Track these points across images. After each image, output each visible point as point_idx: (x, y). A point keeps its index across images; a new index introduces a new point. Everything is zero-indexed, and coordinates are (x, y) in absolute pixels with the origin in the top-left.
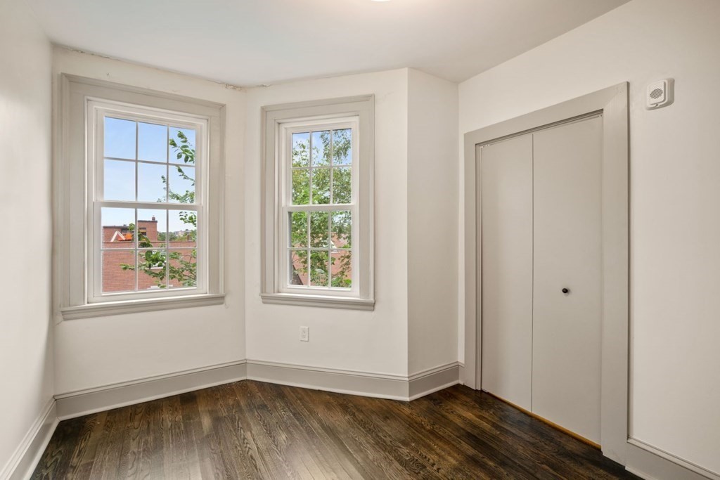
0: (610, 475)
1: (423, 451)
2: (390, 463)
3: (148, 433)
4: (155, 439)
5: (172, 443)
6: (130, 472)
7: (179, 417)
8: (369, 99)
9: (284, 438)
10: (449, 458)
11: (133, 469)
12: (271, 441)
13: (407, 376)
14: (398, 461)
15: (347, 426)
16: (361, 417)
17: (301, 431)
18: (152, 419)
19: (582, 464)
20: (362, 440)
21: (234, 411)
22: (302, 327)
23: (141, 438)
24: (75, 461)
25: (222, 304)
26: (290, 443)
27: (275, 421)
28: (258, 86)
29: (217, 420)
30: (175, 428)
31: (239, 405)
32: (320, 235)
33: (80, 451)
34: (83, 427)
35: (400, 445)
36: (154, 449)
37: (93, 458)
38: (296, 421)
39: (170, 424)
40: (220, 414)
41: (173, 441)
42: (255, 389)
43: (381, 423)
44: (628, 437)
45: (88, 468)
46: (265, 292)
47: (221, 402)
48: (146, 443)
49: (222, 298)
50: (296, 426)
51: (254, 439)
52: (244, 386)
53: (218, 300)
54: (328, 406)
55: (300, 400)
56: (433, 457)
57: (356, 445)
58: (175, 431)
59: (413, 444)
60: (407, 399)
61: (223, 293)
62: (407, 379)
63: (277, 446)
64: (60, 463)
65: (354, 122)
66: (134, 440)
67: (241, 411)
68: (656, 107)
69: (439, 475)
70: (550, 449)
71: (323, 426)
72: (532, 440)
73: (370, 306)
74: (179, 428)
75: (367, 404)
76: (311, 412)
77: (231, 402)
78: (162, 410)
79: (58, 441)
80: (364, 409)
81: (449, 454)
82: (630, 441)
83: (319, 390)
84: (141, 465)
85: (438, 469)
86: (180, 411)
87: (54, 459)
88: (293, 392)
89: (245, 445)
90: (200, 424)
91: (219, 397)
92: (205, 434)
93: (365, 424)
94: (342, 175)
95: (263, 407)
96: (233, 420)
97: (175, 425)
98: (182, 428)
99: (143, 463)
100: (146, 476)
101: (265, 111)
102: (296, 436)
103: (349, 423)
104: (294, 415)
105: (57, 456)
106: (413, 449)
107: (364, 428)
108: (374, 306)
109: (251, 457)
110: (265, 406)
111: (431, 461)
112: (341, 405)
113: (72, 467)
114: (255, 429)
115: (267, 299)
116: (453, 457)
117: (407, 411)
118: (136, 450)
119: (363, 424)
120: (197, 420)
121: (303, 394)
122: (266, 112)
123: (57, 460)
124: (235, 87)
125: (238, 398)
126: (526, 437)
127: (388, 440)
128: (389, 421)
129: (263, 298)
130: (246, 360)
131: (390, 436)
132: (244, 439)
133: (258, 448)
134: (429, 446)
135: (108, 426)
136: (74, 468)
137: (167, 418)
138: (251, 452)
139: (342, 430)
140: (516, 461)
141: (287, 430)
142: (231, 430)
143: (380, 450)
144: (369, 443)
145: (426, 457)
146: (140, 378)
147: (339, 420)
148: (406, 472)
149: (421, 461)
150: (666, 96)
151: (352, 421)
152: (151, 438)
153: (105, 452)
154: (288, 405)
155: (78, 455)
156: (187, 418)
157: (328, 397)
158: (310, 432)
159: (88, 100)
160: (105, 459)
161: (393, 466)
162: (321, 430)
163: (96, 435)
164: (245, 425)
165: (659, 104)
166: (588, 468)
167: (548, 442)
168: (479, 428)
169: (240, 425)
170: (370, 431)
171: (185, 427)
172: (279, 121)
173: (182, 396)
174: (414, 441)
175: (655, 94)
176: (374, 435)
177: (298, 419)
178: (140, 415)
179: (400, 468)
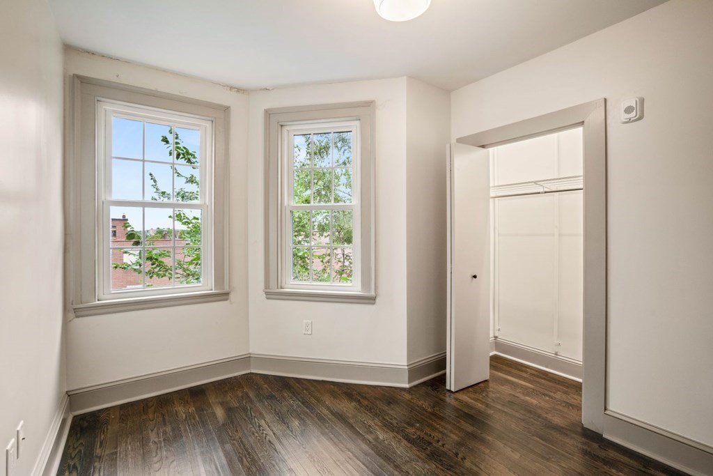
0: (590, 442)
1: (428, 430)
2: (399, 441)
3: (165, 425)
4: (173, 430)
5: (190, 432)
6: (155, 459)
7: (192, 409)
8: (369, 104)
9: (297, 424)
10: (452, 435)
11: (158, 457)
12: (285, 427)
13: (406, 364)
14: (406, 440)
15: (354, 412)
16: (366, 403)
17: (312, 417)
18: (165, 410)
19: (567, 435)
20: (370, 422)
21: (244, 402)
22: (305, 321)
23: (158, 429)
24: (98, 451)
25: (226, 300)
26: (304, 428)
27: (285, 409)
28: (261, 90)
29: (229, 411)
30: (190, 419)
31: (248, 397)
32: (302, 233)
33: (101, 443)
34: (98, 421)
35: (406, 426)
36: (174, 439)
37: (116, 448)
38: (305, 409)
39: (184, 416)
40: (231, 405)
41: (190, 429)
42: (261, 382)
43: (386, 408)
44: (605, 409)
45: (113, 458)
46: (269, 288)
47: (230, 394)
48: (165, 433)
49: (227, 294)
50: (307, 413)
51: (269, 426)
52: (249, 379)
53: (223, 296)
54: (334, 395)
55: (306, 390)
56: (437, 435)
57: (366, 427)
58: (191, 422)
59: (418, 425)
60: (407, 386)
61: (228, 290)
62: (406, 367)
63: (292, 431)
64: (85, 454)
65: (355, 126)
66: (152, 431)
67: (251, 401)
68: (629, 121)
69: (445, 449)
70: (539, 423)
71: (331, 412)
72: (523, 417)
73: (370, 300)
74: (194, 419)
75: (370, 391)
76: (318, 400)
77: (240, 394)
78: (174, 403)
79: (77, 434)
80: (368, 396)
81: (451, 432)
82: (607, 412)
83: (322, 381)
84: (165, 453)
85: (443, 445)
86: (192, 404)
87: (77, 450)
88: (297, 383)
89: (261, 432)
90: (214, 415)
91: (226, 389)
92: (221, 423)
93: (371, 409)
94: (324, 174)
95: (271, 397)
96: (245, 410)
97: (189, 416)
98: (197, 419)
99: (166, 451)
100: (172, 462)
101: (268, 114)
102: (308, 422)
103: (356, 408)
104: (303, 403)
105: (79, 448)
106: (418, 429)
107: (371, 412)
108: (375, 300)
109: (270, 441)
110: (274, 396)
111: (436, 438)
112: (345, 393)
113: (97, 457)
114: (268, 417)
115: (270, 295)
116: (454, 434)
117: (407, 396)
118: (156, 440)
119: (369, 409)
120: (209, 411)
121: (308, 384)
122: (270, 114)
123: (80, 451)
124: (239, 90)
125: (246, 390)
126: (517, 415)
127: (394, 422)
128: (392, 406)
129: (267, 293)
130: (250, 354)
131: (395, 418)
132: (259, 426)
133: (274, 434)
134: (432, 425)
135: (123, 419)
136: (100, 458)
137: (180, 410)
138: (268, 438)
139: (350, 415)
140: (511, 435)
141: (298, 417)
142: (245, 420)
143: (388, 431)
144: (378, 425)
145: (430, 435)
146: (150, 373)
147: (346, 407)
148: (415, 448)
149: (426, 438)
150: (638, 112)
151: (359, 407)
152: (169, 429)
153: (127, 443)
154: (295, 394)
155: (100, 447)
156: (200, 410)
157: (332, 387)
158: (321, 419)
159: (98, 101)
160: (128, 449)
161: (402, 444)
162: (330, 416)
163: (113, 428)
164: (258, 414)
165: (632, 119)
166: (572, 438)
167: (536, 418)
168: (475, 408)
169: (253, 414)
170: (376, 415)
171: (200, 418)
172: (282, 124)
173: (190, 389)
174: (418, 421)
175: (629, 110)
176: (381, 418)
177: (307, 407)
178: (153, 408)
179: (409, 445)
